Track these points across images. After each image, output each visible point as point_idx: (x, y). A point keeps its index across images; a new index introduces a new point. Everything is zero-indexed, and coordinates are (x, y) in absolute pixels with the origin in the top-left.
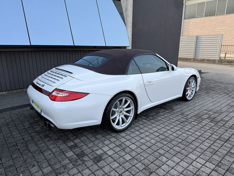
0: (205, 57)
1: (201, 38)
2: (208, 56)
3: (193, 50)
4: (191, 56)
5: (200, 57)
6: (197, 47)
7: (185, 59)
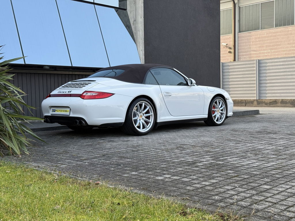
0: (277, 96)
1: (266, 63)
2: (282, 95)
3: (255, 85)
4: (254, 97)
5: (269, 97)
6: (261, 80)
7: (243, 103)
